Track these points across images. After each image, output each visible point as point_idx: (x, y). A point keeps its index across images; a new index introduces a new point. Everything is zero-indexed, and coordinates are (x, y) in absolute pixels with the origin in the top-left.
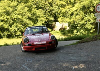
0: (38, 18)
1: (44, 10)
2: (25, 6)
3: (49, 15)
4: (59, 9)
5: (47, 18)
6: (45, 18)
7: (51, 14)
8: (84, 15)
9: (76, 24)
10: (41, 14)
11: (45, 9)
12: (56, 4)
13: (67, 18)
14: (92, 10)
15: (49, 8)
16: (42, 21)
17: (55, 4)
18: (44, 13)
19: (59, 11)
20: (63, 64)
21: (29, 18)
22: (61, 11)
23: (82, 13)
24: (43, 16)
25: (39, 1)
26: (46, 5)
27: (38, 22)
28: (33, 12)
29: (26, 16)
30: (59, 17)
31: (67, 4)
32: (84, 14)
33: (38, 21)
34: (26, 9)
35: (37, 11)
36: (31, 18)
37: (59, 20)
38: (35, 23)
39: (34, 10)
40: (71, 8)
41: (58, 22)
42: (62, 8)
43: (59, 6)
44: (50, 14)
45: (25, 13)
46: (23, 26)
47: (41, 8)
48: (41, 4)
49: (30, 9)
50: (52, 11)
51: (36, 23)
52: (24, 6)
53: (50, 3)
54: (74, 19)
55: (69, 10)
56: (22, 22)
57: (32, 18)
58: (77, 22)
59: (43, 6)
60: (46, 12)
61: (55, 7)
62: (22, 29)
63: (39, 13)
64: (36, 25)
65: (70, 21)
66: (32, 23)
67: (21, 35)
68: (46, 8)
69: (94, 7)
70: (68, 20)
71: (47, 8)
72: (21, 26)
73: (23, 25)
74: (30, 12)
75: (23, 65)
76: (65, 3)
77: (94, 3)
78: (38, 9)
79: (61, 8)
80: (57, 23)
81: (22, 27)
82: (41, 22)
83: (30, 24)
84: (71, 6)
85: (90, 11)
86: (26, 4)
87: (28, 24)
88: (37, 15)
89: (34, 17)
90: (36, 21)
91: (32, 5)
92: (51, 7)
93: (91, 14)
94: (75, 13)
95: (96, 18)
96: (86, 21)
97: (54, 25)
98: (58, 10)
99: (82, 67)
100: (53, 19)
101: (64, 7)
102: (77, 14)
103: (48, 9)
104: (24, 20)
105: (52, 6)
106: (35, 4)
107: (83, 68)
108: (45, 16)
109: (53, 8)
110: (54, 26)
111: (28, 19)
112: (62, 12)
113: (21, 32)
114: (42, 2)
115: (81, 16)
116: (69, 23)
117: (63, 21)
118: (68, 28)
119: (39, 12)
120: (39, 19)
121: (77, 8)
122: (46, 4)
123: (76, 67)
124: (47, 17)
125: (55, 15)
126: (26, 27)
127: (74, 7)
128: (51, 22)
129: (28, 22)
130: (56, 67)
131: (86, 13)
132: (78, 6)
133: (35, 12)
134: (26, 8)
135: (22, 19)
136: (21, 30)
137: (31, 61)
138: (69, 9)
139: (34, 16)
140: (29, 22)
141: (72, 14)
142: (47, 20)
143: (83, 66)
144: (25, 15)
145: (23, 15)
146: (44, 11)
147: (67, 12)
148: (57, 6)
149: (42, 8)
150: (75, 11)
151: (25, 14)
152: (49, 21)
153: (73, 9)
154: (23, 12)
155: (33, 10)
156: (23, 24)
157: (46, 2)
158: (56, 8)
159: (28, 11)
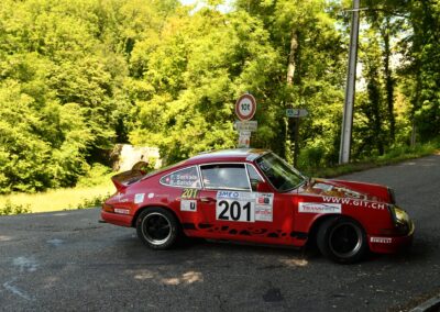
0: (66, 131)
1: (85, 105)
2: (23, 91)
3: (100, 123)
4: (133, 104)
5: (93, 132)
6: (89, 130)
7: (108, 120)
8: (206, 124)
9: (183, 152)
10: (76, 117)
11: (86, 102)
12: (124, 87)
13: (155, 132)
14: (230, 112)
15: (100, 99)
16: (77, 139)
17: (120, 87)
18: (85, 115)
19: (133, 110)
20: (135, 274)
21: (35, 130)
22: (138, 111)
23: (199, 119)
24: (80, 123)
25: (68, 77)
26: (93, 89)
27: (65, 143)
28: (47, 110)
29: (23, 125)
30: (131, 129)
31: (157, 90)
32: (207, 121)
33: (63, 139)
34: (26, 99)
35: (61, 108)
36: (43, 129)
37: (130, 137)
38: (53, 147)
39: (52, 105)
40: (168, 104)
41: (129, 143)
42: (142, 103)
43: (132, 97)
44: (103, 120)
45: (22, 112)
46: (15, 156)
47: (75, 99)
48: (75, 86)
49: (37, 101)
50: (109, 109)
51: (59, 148)
52: (18, 89)
53: (104, 86)
54: (178, 137)
55: (161, 107)
56: (12, 141)
57: (46, 131)
58: (187, 145)
59: (80, 92)
60: (90, 111)
61: (120, 96)
62: (12, 164)
63: (70, 116)
64: (56, 154)
65: (167, 141)
66: (44, 145)
67: (7, 185)
68: (90, 101)
69: (234, 102)
70: (158, 137)
71: (95, 100)
72: (7, 155)
73: (13, 152)
74: (38, 109)
75: (5, 285)
76: (152, 88)
77: (235, 92)
78: (64, 103)
79: (137, 102)
80: (125, 147)
81: (11, 159)
82: (75, 143)
83: (36, 149)
84: (168, 96)
85: (222, 114)
86: (25, 85)
87: (29, 150)
88: (61, 122)
89: (52, 128)
90: (56, 139)
91: (46, 87)
92: (106, 97)
93: (224, 122)
94: (180, 119)
95: (237, 136)
96: (210, 141)
97: (115, 152)
98: (130, 108)
99: (190, 281)
100: (111, 133)
101: (149, 98)
102: (186, 123)
103: (99, 103)
104: (17, 134)
105: (109, 93)
106: (55, 86)
107: (193, 284)
108: (88, 126)
109: (113, 101)
110: (117, 156)
111: (29, 131)
112: (141, 113)
113: (6, 176)
114: (78, 79)
115: (198, 127)
116: (163, 148)
117: (144, 142)
118: (158, 164)
119: (69, 113)
120: (68, 134)
121: (186, 105)
122: (90, 86)
123: (174, 281)
124: (95, 128)
125: (120, 121)
126: (22, 157)
127: (176, 99)
128: (107, 145)
129: (32, 141)
130: (112, 284)
131: (211, 119)
132: (188, 97)
133: (55, 110)
134: (24, 96)
135: (10, 134)
136: (7, 168)
137: (32, 270)
138: (164, 104)
139: (50, 124)
140: (34, 142)
141: (172, 122)
142: (92, 138)
143: (195, 278)
144: (20, 120)
145: (13, 120)
146: (84, 109)
147: (155, 114)
148: (125, 96)
149: (78, 98)
150: (181, 111)
151: (21, 116)
152: (100, 141)
153: (175, 107)
154: (13, 111)
155: (48, 103)
156: (15, 149)
157: (90, 80)
158: (124, 102)
159: (30, 106)
